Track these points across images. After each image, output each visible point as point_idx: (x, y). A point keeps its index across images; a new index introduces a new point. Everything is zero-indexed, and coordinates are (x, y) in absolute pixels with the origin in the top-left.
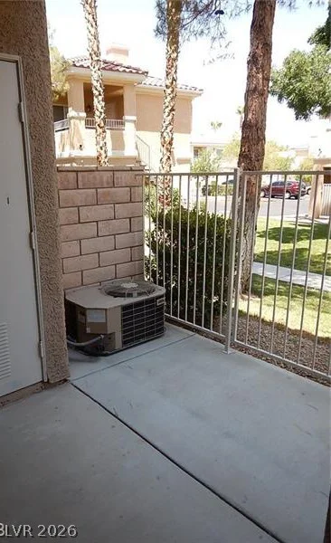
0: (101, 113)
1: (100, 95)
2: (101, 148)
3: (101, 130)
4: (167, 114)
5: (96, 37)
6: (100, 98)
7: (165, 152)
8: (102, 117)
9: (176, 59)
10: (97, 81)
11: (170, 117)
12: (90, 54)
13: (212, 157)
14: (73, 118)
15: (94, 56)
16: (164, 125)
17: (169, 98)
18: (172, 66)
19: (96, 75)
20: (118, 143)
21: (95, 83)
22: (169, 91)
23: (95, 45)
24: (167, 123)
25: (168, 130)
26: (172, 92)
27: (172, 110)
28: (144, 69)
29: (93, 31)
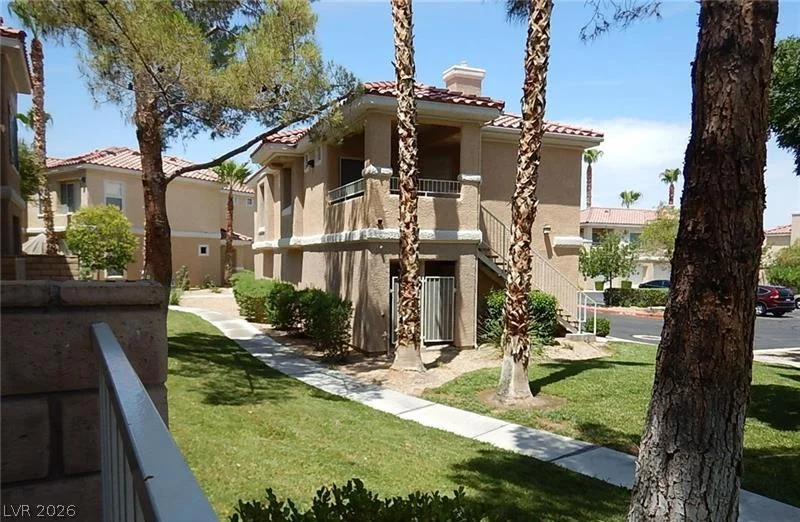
0: (410, 166)
1: (409, 136)
2: (407, 226)
3: (408, 196)
4: (524, 165)
5: (408, 42)
6: (410, 141)
7: (519, 233)
8: (411, 172)
9: (543, 68)
10: (406, 113)
11: (530, 171)
12: (397, 71)
13: (622, 244)
14: (370, 175)
15: (402, 72)
16: (518, 185)
17: (528, 137)
18: (536, 80)
19: (405, 104)
20: (447, 219)
21: (402, 117)
22: (528, 124)
23: (405, 56)
24: (524, 180)
25: (526, 193)
26: (535, 125)
27: (534, 157)
28: (496, 99)
29: (404, 33)
